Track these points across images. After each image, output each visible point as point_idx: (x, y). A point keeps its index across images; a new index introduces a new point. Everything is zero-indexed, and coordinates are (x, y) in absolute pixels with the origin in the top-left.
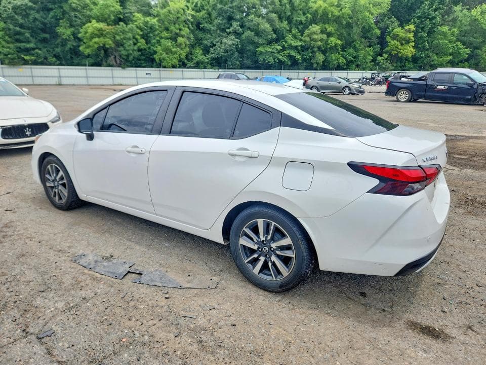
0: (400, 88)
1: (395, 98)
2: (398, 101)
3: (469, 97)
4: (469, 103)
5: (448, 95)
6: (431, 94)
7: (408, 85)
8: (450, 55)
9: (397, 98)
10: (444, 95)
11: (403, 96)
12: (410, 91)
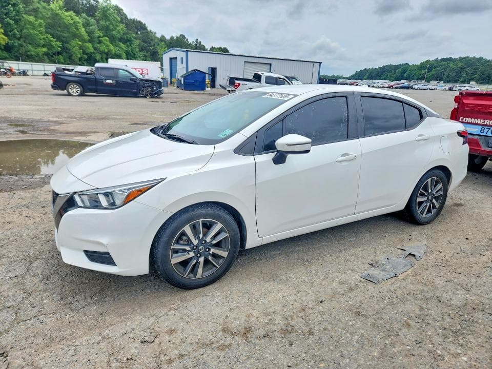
0: (69, 82)
1: (65, 92)
2: (70, 95)
3: (135, 91)
4: (136, 95)
5: (117, 89)
6: (102, 88)
7: (78, 78)
8: (44, 46)
9: (68, 91)
10: (114, 89)
11: (75, 90)
12: (81, 85)
